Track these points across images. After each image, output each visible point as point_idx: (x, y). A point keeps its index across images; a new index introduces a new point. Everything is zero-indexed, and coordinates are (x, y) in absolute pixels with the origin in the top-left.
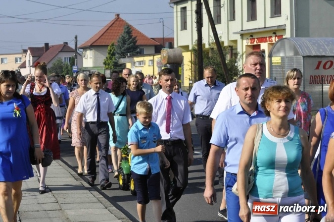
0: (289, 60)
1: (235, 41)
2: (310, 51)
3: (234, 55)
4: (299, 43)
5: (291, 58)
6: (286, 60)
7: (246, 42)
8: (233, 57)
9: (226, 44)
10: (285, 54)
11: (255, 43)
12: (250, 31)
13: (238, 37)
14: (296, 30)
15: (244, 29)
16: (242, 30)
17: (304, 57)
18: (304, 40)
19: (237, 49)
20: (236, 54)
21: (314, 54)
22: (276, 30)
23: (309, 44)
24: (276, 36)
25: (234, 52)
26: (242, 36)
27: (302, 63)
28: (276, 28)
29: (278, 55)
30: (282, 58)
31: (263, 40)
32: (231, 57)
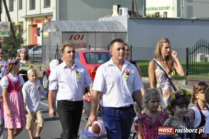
0: (53, 34)
1: (22, 22)
2: (66, 29)
3: (21, 30)
4: (59, 24)
5: (54, 33)
6: (52, 34)
7: (29, 23)
8: (21, 32)
9: (16, 24)
10: (51, 30)
11: (34, 24)
12: (31, 16)
13: (24, 20)
14: (59, 16)
15: (27, 15)
16: (26, 16)
17: (62, 32)
18: (63, 22)
19: (23, 27)
20: (22, 30)
21: (68, 30)
22: (47, 16)
23: (66, 25)
24: (47, 19)
25: (21, 29)
26: (26, 19)
27: (61, 36)
28: (47, 14)
29: (47, 31)
30: (49, 33)
31: (39, 21)
32: (20, 32)
